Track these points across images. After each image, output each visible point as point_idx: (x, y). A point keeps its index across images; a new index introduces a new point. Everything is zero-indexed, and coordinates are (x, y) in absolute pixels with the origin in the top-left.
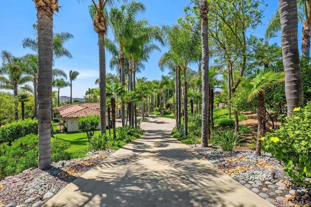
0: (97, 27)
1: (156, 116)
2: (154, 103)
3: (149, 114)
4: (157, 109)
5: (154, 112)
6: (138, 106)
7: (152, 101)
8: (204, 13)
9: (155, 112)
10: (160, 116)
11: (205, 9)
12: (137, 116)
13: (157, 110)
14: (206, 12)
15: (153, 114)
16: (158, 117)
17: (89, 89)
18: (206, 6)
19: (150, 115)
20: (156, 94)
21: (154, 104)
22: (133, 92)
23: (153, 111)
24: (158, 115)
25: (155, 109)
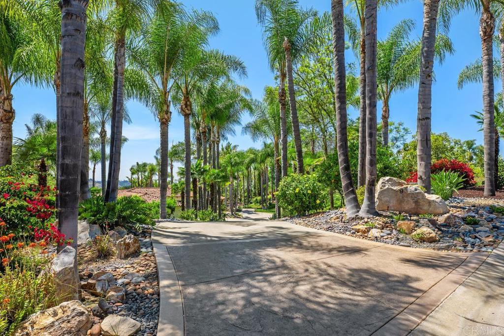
0: (184, 111)
1: (255, 211)
2: (253, 189)
3: (243, 208)
4: (257, 200)
5: (251, 205)
6: (223, 195)
7: (249, 185)
8: (281, 99)
9: (253, 204)
10: (260, 211)
11: (282, 96)
12: (223, 210)
13: (257, 202)
14: (283, 98)
15: (250, 208)
16: (257, 211)
17: (138, 163)
18: (283, 92)
19: (244, 210)
20: (257, 173)
21: (252, 191)
22: (217, 171)
23: (251, 203)
24: (258, 208)
25: (254, 199)
